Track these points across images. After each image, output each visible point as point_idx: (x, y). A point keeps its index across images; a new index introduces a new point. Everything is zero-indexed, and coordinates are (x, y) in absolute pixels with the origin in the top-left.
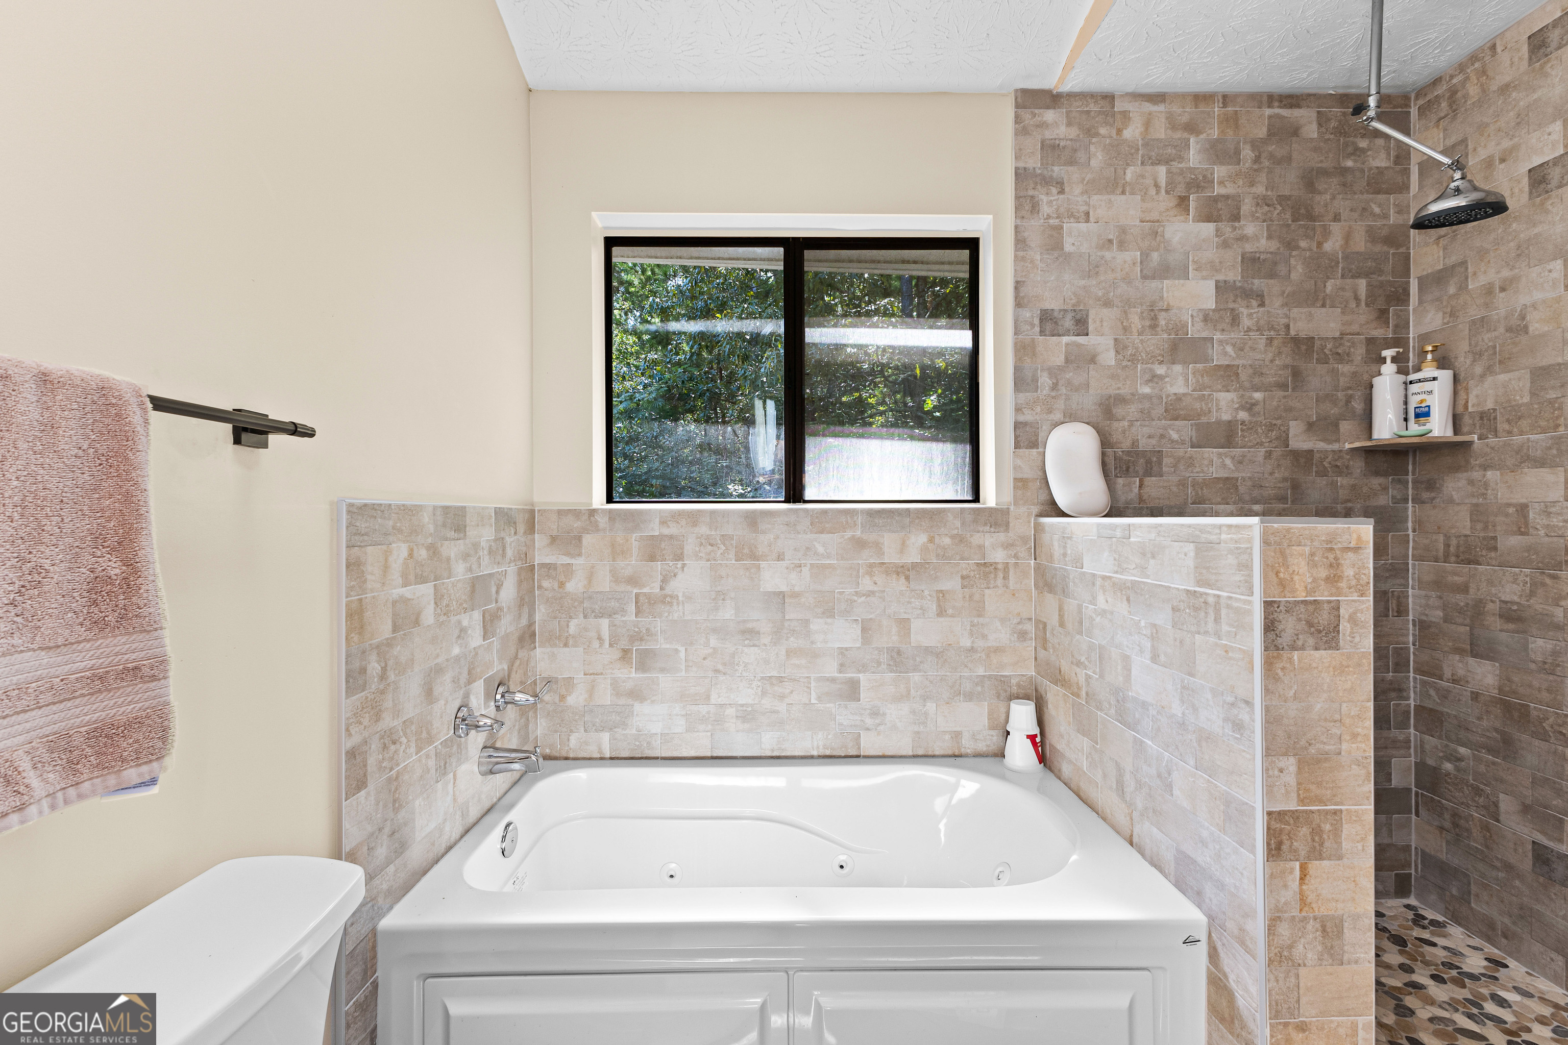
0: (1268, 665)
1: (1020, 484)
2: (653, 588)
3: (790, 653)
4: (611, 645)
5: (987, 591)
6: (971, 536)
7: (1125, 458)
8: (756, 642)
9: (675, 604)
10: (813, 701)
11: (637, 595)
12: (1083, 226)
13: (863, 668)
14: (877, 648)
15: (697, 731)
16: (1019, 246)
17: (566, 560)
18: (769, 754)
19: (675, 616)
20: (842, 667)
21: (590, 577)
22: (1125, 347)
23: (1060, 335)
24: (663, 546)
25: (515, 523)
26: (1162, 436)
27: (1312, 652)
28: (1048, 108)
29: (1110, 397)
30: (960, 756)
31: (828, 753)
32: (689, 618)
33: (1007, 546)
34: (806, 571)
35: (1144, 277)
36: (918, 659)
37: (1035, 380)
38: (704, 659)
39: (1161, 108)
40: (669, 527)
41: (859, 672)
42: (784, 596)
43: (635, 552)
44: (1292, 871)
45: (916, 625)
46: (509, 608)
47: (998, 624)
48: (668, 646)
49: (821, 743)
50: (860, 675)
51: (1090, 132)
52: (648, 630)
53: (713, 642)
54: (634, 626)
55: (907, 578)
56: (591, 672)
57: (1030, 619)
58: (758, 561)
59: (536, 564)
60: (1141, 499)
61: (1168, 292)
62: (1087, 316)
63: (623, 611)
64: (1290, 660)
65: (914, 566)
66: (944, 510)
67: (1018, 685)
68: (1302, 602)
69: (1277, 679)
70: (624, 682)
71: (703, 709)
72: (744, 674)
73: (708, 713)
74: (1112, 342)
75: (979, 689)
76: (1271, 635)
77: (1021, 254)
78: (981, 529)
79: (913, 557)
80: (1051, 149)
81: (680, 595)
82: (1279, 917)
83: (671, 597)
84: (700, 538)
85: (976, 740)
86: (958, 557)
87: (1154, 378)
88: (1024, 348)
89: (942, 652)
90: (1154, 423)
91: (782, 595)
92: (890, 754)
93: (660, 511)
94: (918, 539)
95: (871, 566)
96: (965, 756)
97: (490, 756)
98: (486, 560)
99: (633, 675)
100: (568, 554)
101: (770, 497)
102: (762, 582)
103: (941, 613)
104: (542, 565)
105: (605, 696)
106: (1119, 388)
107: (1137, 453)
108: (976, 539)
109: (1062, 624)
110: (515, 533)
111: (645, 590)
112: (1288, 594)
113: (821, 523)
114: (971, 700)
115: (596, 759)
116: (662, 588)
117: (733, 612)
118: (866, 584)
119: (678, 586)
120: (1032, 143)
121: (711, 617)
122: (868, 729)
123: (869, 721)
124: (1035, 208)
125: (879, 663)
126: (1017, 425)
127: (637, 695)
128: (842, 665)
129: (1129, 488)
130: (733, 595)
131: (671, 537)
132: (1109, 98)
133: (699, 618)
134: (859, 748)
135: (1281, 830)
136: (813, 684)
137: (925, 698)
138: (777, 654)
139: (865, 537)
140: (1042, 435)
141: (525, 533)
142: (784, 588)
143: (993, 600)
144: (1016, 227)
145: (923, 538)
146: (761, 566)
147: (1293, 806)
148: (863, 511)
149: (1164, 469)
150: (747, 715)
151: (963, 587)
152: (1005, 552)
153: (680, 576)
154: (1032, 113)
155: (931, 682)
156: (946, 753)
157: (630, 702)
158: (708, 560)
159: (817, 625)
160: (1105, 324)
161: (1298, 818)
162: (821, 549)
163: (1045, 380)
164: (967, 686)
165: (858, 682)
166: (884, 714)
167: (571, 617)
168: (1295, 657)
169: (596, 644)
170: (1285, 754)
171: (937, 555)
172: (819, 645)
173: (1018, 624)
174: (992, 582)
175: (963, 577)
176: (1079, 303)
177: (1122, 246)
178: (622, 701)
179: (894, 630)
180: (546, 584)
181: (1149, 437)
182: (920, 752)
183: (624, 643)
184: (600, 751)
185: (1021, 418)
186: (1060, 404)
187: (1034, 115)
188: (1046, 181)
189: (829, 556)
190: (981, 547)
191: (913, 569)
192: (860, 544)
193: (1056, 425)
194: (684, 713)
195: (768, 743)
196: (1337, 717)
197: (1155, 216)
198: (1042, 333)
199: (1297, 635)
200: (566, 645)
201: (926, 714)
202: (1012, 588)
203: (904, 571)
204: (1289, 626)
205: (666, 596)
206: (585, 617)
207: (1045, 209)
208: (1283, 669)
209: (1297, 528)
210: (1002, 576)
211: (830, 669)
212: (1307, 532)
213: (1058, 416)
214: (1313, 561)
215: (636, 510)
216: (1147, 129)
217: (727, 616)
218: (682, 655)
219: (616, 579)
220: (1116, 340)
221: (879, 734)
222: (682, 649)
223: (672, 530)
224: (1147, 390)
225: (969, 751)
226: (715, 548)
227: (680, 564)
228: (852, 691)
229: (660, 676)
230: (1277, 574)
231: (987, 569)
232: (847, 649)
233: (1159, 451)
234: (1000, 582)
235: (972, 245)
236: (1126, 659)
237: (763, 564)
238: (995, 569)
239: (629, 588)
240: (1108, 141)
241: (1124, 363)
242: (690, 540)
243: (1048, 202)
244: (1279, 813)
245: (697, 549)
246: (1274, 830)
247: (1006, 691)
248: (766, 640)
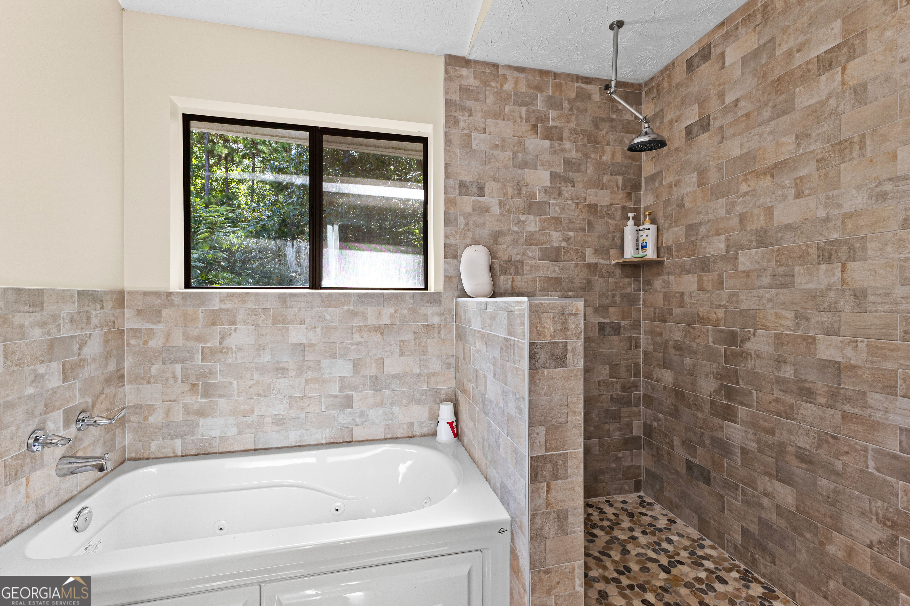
0: (531, 378)
1: (448, 279)
2: (215, 343)
3: (308, 381)
4: (183, 381)
5: (428, 340)
6: (420, 309)
7: (504, 265)
8: (286, 376)
9: (230, 353)
10: (323, 410)
11: (202, 348)
12: (482, 135)
13: (355, 388)
14: (363, 376)
15: (245, 434)
16: (447, 144)
17: (149, 326)
18: (294, 444)
19: (230, 361)
20: (341, 389)
21: (168, 336)
22: (505, 205)
23: (470, 196)
24: (221, 316)
25: (102, 301)
26: (524, 254)
27: (554, 369)
28: (463, 67)
29: (497, 231)
30: (413, 437)
31: (332, 441)
32: (240, 361)
33: (440, 314)
34: (319, 331)
35: (515, 167)
36: (388, 382)
37: (456, 220)
38: (250, 387)
39: (523, 75)
40: (225, 303)
41: (352, 391)
42: (304, 346)
43: (201, 319)
44: (543, 487)
45: (387, 361)
46: (94, 359)
47: (435, 359)
48: (225, 380)
49: (328, 436)
50: (353, 393)
51: (486, 84)
52: (210, 370)
53: (257, 376)
54: (200, 368)
55: (382, 334)
56: (168, 400)
57: (453, 356)
58: (287, 324)
59: (125, 328)
60: (513, 288)
61: (527, 176)
62: (485, 186)
63: (192, 359)
64: (543, 373)
65: (386, 326)
66: (404, 293)
67: (446, 394)
68: (549, 343)
69: (536, 385)
70: (192, 405)
71: (249, 419)
72: (278, 396)
73: (253, 421)
74: (498, 201)
75: (424, 397)
76: (533, 361)
77: (448, 148)
78: (425, 305)
79: (385, 321)
80: (464, 90)
81: (234, 347)
82: (536, 513)
83: (227, 348)
84: (247, 310)
85: (422, 427)
86: (412, 321)
87: (519, 222)
88: (450, 202)
89: (403, 377)
90: (520, 247)
91: (303, 346)
92: (371, 439)
93: (220, 293)
94: (388, 311)
95: (360, 327)
96: (416, 436)
97: (70, 463)
98: (68, 326)
99: (200, 400)
100: (150, 322)
101: (300, 285)
102: (290, 338)
103: (402, 354)
104: (130, 330)
105: (178, 415)
106: (501, 227)
107: (511, 263)
108: (423, 311)
109: (464, 359)
110: (102, 308)
111: (208, 345)
112: (542, 339)
113: (328, 302)
114: (419, 404)
115: (171, 457)
116: (220, 343)
117: (270, 357)
118: (357, 338)
119: (232, 341)
120: (455, 86)
121: (255, 361)
122: (357, 425)
123: (358, 420)
124: (456, 123)
125: (364, 385)
126: (446, 245)
127: (202, 413)
128: (341, 387)
129: (504, 282)
130: (270, 346)
131: (227, 310)
132: (496, 66)
133: (246, 361)
134: (352, 437)
135: (537, 466)
136: (323, 399)
137: (392, 404)
138: (300, 382)
139: (356, 309)
140: (459, 251)
141: (113, 308)
142: (304, 341)
143: (433, 346)
144: (446, 133)
145: (391, 310)
146: (290, 328)
147: (543, 453)
148: (354, 294)
149: (525, 272)
150: (279, 422)
151: (415, 338)
152: (439, 318)
153: (234, 335)
154: (455, 69)
155: (396, 395)
156: (404, 436)
157: (197, 417)
158: (253, 325)
159: (326, 363)
160: (494, 191)
161: (546, 459)
162: (328, 317)
163: (461, 221)
164: (417, 396)
165: (352, 396)
166: (367, 415)
167: (152, 364)
168: (545, 373)
169: (172, 381)
170: (540, 425)
171: (400, 320)
172: (327, 376)
173: (446, 359)
174: (432, 335)
175: (415, 333)
176: (480, 178)
177: (503, 148)
178: (190, 418)
179: (374, 365)
180: (133, 342)
181: (517, 254)
182: (389, 436)
183: (193, 380)
184: (174, 452)
185: (448, 242)
186: (470, 235)
187: (456, 70)
188: (463, 109)
189: (333, 322)
190: (426, 315)
191: (385, 328)
192: (353, 314)
193: (467, 246)
194: (235, 422)
195: (293, 438)
196: (566, 403)
197: (520, 134)
198: (460, 194)
199: (546, 361)
200: (148, 383)
201: (393, 414)
202: (443, 338)
203: (380, 330)
204: (542, 356)
205: (223, 348)
206: (164, 363)
207: (462, 124)
208: (539, 379)
209: (546, 303)
210: (437, 332)
211: (334, 389)
212: (551, 305)
213: (469, 241)
214: (554, 321)
215: (202, 292)
216: (516, 86)
217: (266, 360)
218: (235, 385)
219: (187, 336)
220: (500, 200)
221: (364, 427)
222: (235, 382)
223: (228, 305)
224: (516, 228)
225: (418, 434)
226: (258, 317)
227: (233, 327)
228: (347, 403)
229: (219, 400)
230: (536, 328)
231: (429, 328)
232: (344, 377)
233: (522, 262)
234: (436, 335)
235: (424, 140)
236: (485, 376)
237: (291, 327)
238: (434, 328)
239: (197, 343)
240: (495, 90)
241: (504, 213)
242: (240, 312)
243: (463, 120)
244: (536, 457)
245: (246, 318)
246: (534, 466)
247: (439, 398)
248: (292, 373)
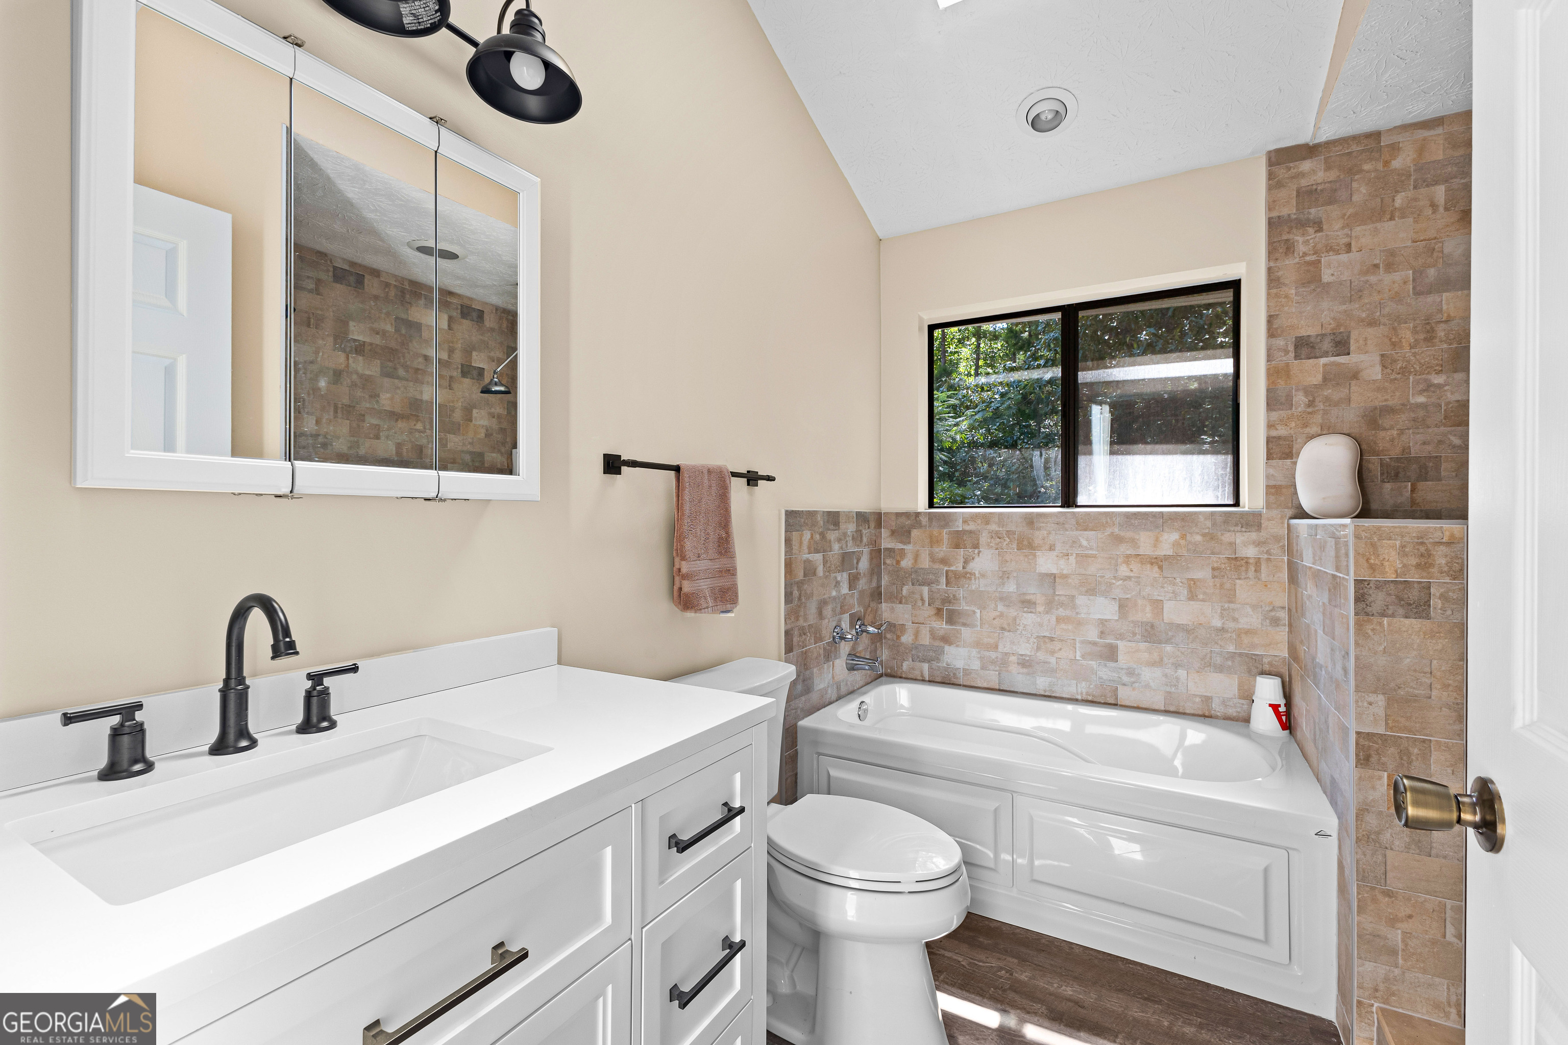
0: (1359, 625)
1: (1273, 490)
2: (958, 567)
3: (1059, 620)
4: (929, 605)
5: (1237, 581)
6: (1222, 535)
7: (1393, 464)
8: (1034, 611)
9: (973, 579)
10: (1078, 658)
11: (947, 572)
12: (1344, 257)
13: (1121, 637)
14: (1133, 622)
15: (988, 670)
16: (1272, 285)
17: (900, 546)
18: (1043, 693)
19: (974, 587)
20: (1102, 634)
21: (916, 557)
22: (1395, 361)
23: (1317, 358)
24: (965, 538)
25: (868, 521)
26: (1440, 442)
27: (1402, 619)
28: (1304, 159)
29: (1376, 408)
30: (1210, 717)
31: (1090, 698)
32: (983, 589)
33: (1258, 544)
34: (1072, 559)
35: (1417, 293)
36: (1170, 634)
37: (1289, 398)
38: (994, 619)
39: (1439, 130)
40: (969, 524)
41: (1117, 639)
42: (1055, 577)
43: (945, 541)
44: (1380, 778)
45: (1168, 606)
46: (864, 574)
47: (1249, 610)
48: (968, 608)
49: (1084, 691)
50: (1118, 642)
51: (1352, 171)
52: (954, 596)
53: (1001, 608)
54: (945, 593)
55: (1160, 568)
56: (916, 622)
57: (1283, 608)
58: (1034, 550)
59: (882, 548)
60: (1413, 502)
61: (1448, 304)
62: (1349, 337)
63: (937, 582)
64: (1381, 624)
65: (1166, 558)
66: (1196, 513)
67: (1270, 663)
68: (1392, 581)
69: (1367, 637)
70: (938, 630)
71: (993, 655)
72: (1023, 632)
73: (997, 658)
74: (1377, 359)
75: (1230, 663)
76: (1362, 605)
77: (1274, 291)
78: (1232, 529)
79: (1165, 549)
80: (1308, 195)
81: (977, 573)
82: (1368, 810)
83: (970, 574)
84: (991, 533)
85: (1226, 706)
86: (1209, 552)
87: (1429, 387)
88: (1278, 372)
89: (1194, 629)
90: (1430, 430)
91: (1054, 576)
92: (1143, 706)
93: (963, 513)
94: (1170, 538)
95: (1128, 557)
96: (1217, 717)
97: (853, 660)
98: (850, 543)
99: (944, 626)
100: (902, 542)
101: (1050, 503)
102: (1037, 566)
103: (1192, 597)
104: (886, 549)
105: (926, 640)
106: (1386, 400)
107: (1409, 460)
108: (1227, 537)
110: (869, 528)
111: (953, 568)
112: (1378, 575)
113: (1085, 524)
114: (1221, 672)
115: (919, 680)
116: (964, 568)
117: (1015, 587)
118: (1123, 570)
119: (976, 566)
120: (1288, 193)
121: (999, 589)
122: (1124, 685)
123: (1125, 679)
124: (1289, 248)
125: (1134, 634)
126: (1269, 440)
127: (946, 640)
128: (1102, 633)
129: (1387, 492)
130: (1015, 574)
131: (971, 532)
132: (1375, 135)
133: (990, 590)
134: (1117, 698)
135: (1369, 747)
136: (1078, 645)
137: (1177, 666)
138: (1049, 620)
139: (1122, 534)
140: (1296, 447)
141: (875, 528)
142: (1054, 571)
143: (1244, 590)
144: (1270, 270)
145: (1175, 536)
146: (1037, 554)
147: (1381, 730)
148: (1120, 513)
149: (1443, 473)
150: (1025, 663)
151: (1214, 577)
152: (1257, 549)
153: (977, 559)
154: (1287, 167)
155: (1182, 653)
156: (1197, 713)
157: (942, 644)
158: (996, 549)
159: (1081, 600)
160: (1369, 342)
161: (1386, 740)
162: (1085, 543)
163: (1300, 399)
164: (1218, 660)
165: (1116, 647)
166: (1139, 674)
167: (904, 584)
168: (1385, 622)
169: (920, 603)
170: (1375, 692)
171: (1188, 550)
172: (1083, 616)
173: (1271, 611)
174: (1243, 574)
175: (1214, 569)
176: (1339, 326)
177: (1390, 267)
178: (937, 643)
179: (1148, 609)
180: (888, 561)
181: (1424, 443)
182: (1172, 709)
183: (938, 604)
184: (922, 676)
185: (1274, 433)
186: (1318, 418)
187: (1289, 169)
188: (1301, 224)
189: (1091, 549)
190: (1232, 544)
191: (1166, 560)
192: (1118, 540)
193: (1312, 437)
194: (979, 656)
195: (1042, 683)
196: (1427, 669)
197: (1432, 233)
198: (1297, 357)
199: (1387, 606)
200: (901, 603)
201: (1178, 679)
202: (1264, 579)
203: (1157, 562)
204: (1378, 599)
205: (967, 573)
206: (913, 584)
207: (1301, 248)
208: (1373, 630)
209: (1387, 527)
210: (1253, 569)
211: (1092, 634)
212: (1398, 530)
213: (1315, 429)
214: (1404, 551)
215: (946, 513)
216: (1420, 154)
217: (1011, 590)
218: (978, 615)
219: (933, 559)
220: (1382, 356)
221: (1134, 689)
222: (978, 611)
223: (971, 527)
224: (1421, 399)
225: (1218, 714)
226: (1002, 540)
227: (976, 551)
228: (1111, 654)
229: (962, 628)
230: (1368, 560)
231: (1238, 563)
232: (1106, 620)
233: (1436, 457)
234: (1251, 574)
235: (1235, 285)
236: (1316, 631)
237: (1038, 553)
238: (1247, 563)
239: (942, 566)
240: (1373, 175)
241: (1392, 377)
242: (984, 534)
243: (1303, 242)
244: (1368, 734)
245: (989, 540)
246: (1363, 746)
247: (1257, 668)
248: (1040, 608)
